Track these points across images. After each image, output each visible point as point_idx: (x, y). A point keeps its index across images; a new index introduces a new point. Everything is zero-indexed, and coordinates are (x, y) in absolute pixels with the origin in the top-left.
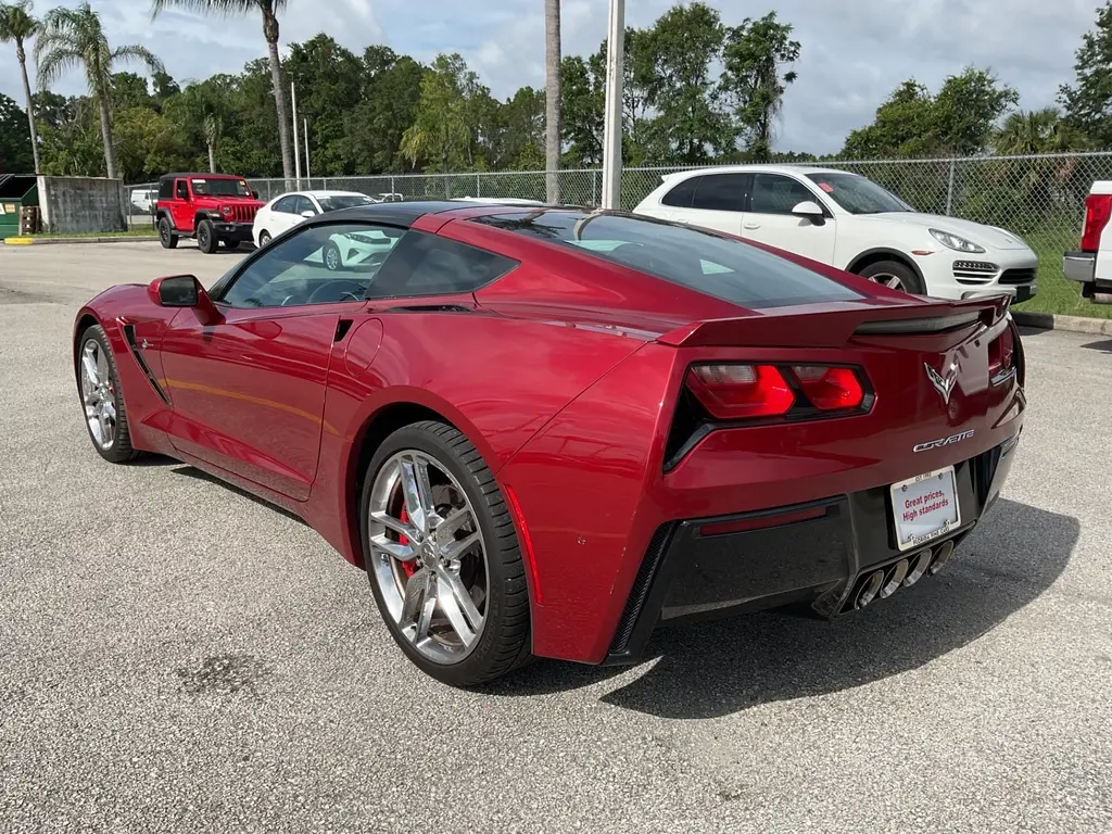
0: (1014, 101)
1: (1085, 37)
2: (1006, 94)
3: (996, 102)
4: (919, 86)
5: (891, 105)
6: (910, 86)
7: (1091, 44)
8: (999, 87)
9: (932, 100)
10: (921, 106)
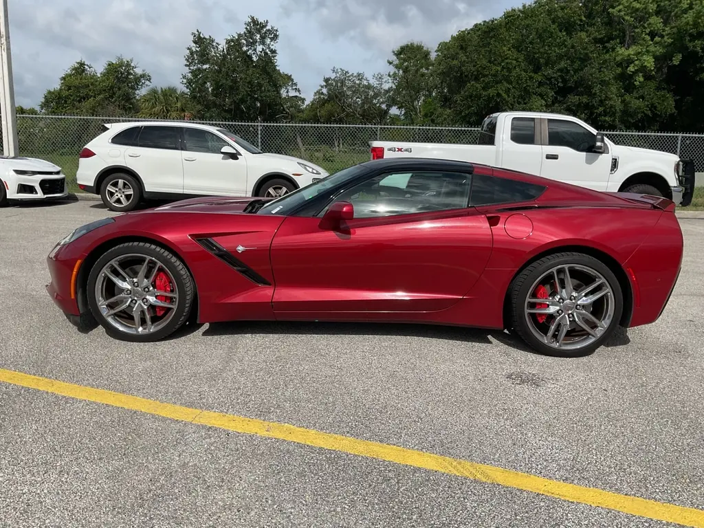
0: (149, 80)
1: (188, 49)
2: (143, 76)
3: (138, 80)
4: (88, 66)
5: (70, 75)
6: (82, 64)
7: (192, 53)
8: (139, 71)
9: (99, 75)
10: (91, 78)
